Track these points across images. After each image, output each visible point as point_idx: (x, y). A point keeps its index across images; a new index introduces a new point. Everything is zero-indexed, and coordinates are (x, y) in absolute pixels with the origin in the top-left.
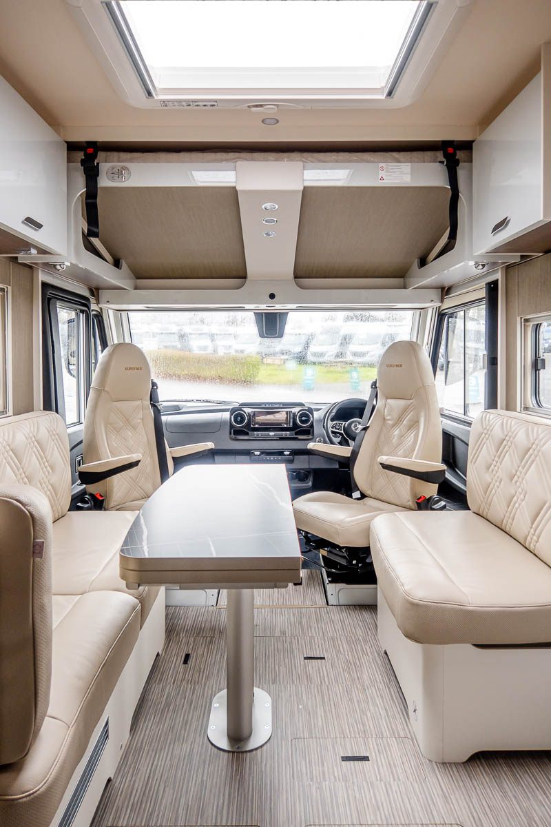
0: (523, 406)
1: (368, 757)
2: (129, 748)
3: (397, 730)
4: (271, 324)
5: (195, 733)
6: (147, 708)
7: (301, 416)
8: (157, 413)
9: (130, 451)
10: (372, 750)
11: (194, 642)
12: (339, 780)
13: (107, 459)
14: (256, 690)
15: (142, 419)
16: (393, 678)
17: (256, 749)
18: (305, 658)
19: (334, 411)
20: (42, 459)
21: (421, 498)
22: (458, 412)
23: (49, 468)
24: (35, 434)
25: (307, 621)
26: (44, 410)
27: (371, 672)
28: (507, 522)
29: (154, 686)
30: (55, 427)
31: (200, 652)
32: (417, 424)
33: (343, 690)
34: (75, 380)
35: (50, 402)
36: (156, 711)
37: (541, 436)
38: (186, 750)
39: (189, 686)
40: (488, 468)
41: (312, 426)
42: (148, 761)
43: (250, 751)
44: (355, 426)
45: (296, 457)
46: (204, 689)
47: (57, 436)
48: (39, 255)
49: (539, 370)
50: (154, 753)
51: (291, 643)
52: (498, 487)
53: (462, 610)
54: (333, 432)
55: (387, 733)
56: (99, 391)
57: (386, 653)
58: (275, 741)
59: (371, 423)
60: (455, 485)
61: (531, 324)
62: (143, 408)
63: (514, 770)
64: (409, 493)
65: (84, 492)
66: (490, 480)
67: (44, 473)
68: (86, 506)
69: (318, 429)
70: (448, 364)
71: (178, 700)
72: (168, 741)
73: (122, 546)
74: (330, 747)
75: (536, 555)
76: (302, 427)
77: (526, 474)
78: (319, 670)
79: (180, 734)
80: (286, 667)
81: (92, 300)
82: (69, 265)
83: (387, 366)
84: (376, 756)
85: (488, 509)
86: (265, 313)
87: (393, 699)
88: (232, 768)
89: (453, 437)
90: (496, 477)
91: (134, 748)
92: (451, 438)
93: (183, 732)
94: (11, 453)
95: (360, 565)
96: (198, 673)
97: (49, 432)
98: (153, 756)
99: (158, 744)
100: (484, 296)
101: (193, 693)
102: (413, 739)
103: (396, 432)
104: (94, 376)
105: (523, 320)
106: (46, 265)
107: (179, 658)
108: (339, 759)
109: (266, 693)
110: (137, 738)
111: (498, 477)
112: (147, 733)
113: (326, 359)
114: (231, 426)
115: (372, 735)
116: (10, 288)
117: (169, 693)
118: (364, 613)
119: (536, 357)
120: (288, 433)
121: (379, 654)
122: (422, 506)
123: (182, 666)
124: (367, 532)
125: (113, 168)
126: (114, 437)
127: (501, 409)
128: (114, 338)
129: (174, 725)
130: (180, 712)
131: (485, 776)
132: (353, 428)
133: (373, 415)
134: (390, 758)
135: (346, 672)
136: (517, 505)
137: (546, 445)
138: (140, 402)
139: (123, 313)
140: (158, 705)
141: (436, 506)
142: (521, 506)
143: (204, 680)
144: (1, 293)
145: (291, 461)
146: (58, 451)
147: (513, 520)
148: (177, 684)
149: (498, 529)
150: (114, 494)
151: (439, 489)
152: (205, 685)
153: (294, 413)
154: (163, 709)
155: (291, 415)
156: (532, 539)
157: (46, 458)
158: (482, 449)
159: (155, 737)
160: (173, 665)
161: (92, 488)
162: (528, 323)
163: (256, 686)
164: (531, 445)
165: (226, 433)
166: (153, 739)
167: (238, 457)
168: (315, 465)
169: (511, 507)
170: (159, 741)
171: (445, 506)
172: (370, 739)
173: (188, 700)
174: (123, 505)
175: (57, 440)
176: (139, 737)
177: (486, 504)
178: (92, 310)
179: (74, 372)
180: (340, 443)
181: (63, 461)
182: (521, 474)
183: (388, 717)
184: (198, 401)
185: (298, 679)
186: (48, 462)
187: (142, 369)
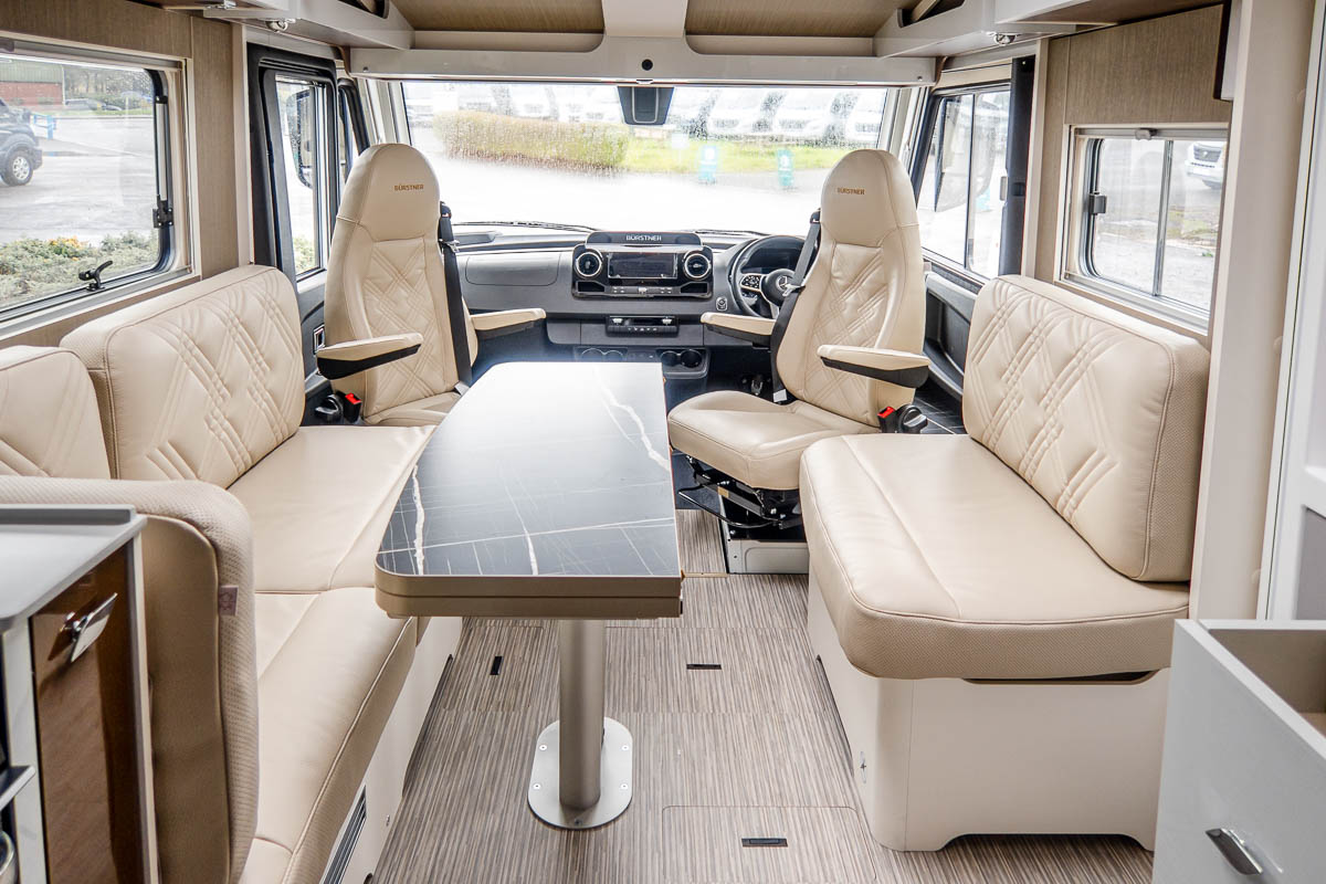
0: (1064, 271)
1: (785, 840)
2: (400, 821)
3: (833, 794)
4: (645, 105)
5: (509, 796)
6: (431, 752)
7: (692, 262)
9: (405, 324)
10: (792, 827)
11: (509, 637)
12: (738, 878)
13: (364, 340)
14: (609, 723)
15: (425, 269)
16: (830, 703)
17: (606, 825)
18: (689, 667)
19: (748, 256)
20: (252, 351)
21: (886, 410)
23: (264, 365)
24: (238, 312)
25: (693, 601)
26: (257, 262)
27: (794, 694)
28: (1027, 466)
29: (442, 713)
30: (274, 296)
31: (519, 653)
32: (885, 287)
33: (749, 724)
34: (310, 193)
35: (269, 250)
36: (445, 757)
37: (1093, 340)
38: (493, 826)
39: (501, 713)
40: (1000, 375)
41: (710, 278)
42: (431, 844)
43: (596, 828)
44: (782, 282)
45: (682, 327)
46: (524, 718)
47: (277, 310)
48: (238, 9)
49: (1095, 214)
50: (441, 830)
51: (666, 639)
52: (1015, 409)
53: (946, 628)
54: (744, 290)
55: (816, 800)
56: (352, 225)
57: (819, 659)
58: (638, 811)
59: (808, 282)
60: (943, 382)
61: (1087, 138)
62: (425, 249)
63: (1017, 863)
64: (867, 399)
66: (1002, 394)
67: (257, 374)
68: (331, 412)
69: (720, 284)
70: (941, 177)
71: (482, 738)
72: (465, 809)
73: (380, 550)
74: (725, 822)
75: (1071, 526)
76: (693, 279)
77: (1062, 397)
78: (710, 688)
79: (483, 799)
80: (657, 682)
81: (339, 63)
82: (294, 21)
83: (839, 190)
84: (798, 839)
85: (997, 439)
86: (635, 88)
87: (828, 739)
88: (567, 854)
89: (944, 305)
90: (1012, 391)
91: (408, 820)
92: (941, 306)
93: (488, 793)
94: (197, 351)
95: (782, 516)
96: (514, 691)
97: (263, 306)
98: (440, 834)
99: (449, 814)
100: (1010, 77)
101: (506, 725)
102: (858, 809)
103: (850, 299)
104: (345, 189)
105: (1073, 130)
106: (254, 22)
107: (484, 664)
108: (738, 843)
109: (624, 728)
110: (414, 802)
111: (1016, 393)
112: (431, 795)
113: (737, 130)
114: (574, 273)
115: (793, 803)
116: (190, 61)
117: (466, 726)
118: (786, 588)
119: (1091, 192)
120: (669, 289)
121: (808, 661)
122: (888, 424)
123: (489, 678)
124: (796, 467)
126: (377, 301)
127: (1027, 275)
128: (379, 133)
129: (474, 782)
130: (484, 759)
131: (972, 876)
132: (778, 285)
133: (810, 271)
134: (820, 841)
135: (754, 693)
136: (1045, 443)
137: (1100, 357)
138: (421, 241)
139: (393, 83)
140: (449, 747)
141: (911, 423)
142: (1052, 446)
143: (523, 705)
144: (175, 70)
145: (674, 334)
146: (281, 332)
147: (1037, 464)
148: (480, 710)
149: (1011, 472)
150: (378, 392)
151: (916, 395)
152: (526, 712)
153: (681, 256)
154: (456, 754)
155: (676, 262)
156: (1067, 502)
157: (259, 350)
158: (991, 341)
159: (444, 802)
160: (475, 676)
161: (337, 384)
162: (1081, 136)
163: (608, 716)
164: (1074, 352)
165: (566, 287)
166: (440, 805)
167: (586, 326)
168: (714, 340)
169: (1034, 444)
170: (449, 810)
171: (925, 423)
172: (789, 810)
173: (497, 738)
174: (392, 411)
175: (278, 315)
176: (418, 801)
177: (994, 430)
178: (339, 80)
179: (310, 180)
180: (755, 307)
181: (290, 349)
182: (1054, 395)
183: (820, 771)
184: (520, 224)
185: (676, 703)
186: (263, 356)
187: (422, 188)
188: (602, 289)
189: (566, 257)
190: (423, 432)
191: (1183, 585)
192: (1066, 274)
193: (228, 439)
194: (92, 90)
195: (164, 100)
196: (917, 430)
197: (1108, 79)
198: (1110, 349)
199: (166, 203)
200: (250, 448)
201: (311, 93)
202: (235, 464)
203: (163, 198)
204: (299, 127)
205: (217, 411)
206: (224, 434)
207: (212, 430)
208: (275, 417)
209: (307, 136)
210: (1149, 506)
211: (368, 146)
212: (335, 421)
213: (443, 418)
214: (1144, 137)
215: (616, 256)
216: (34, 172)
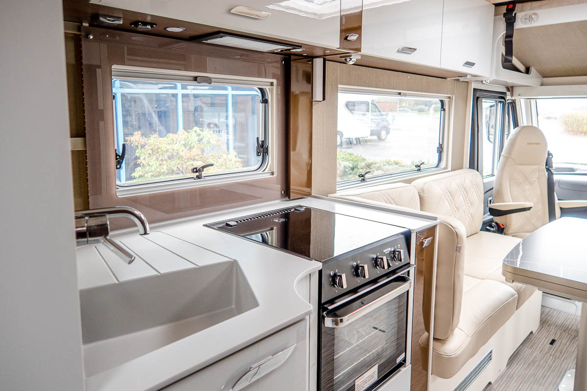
2: (505, 373)
5: (550, 384)
6: (520, 359)
8: (550, 174)
9: (527, 199)
11: (561, 334)
13: (509, 202)
20: (466, 199)
23: (470, 204)
24: (463, 183)
26: (470, 168)
29: (526, 348)
30: (475, 180)
31: (564, 341)
34: (492, 145)
35: (474, 164)
36: (525, 362)
39: (551, 358)
42: (515, 384)
47: (476, 186)
48: (472, 78)
50: (520, 382)
56: (507, 158)
62: (539, 170)
65: (492, 221)
67: (467, 207)
68: (492, 229)
71: (542, 362)
72: (531, 381)
73: (506, 258)
79: (539, 380)
81: (508, 93)
82: (491, 80)
91: (508, 375)
93: (541, 380)
94: (448, 193)
96: (559, 353)
97: (471, 183)
99: (524, 379)
101: (553, 363)
104: (506, 142)
106: (477, 81)
107: (547, 340)
110: (511, 371)
112: (517, 371)
116: (454, 96)
117: (535, 356)
123: (549, 345)
125: (526, 15)
126: (516, 188)
128: (523, 121)
129: (536, 374)
130: (541, 369)
138: (536, 167)
139: (532, 100)
140: (527, 360)
143: (563, 359)
144: (448, 99)
146: (476, 194)
148: (542, 354)
152: (563, 361)
154: (530, 363)
157: (468, 198)
159: (522, 375)
161: (496, 219)
166: (520, 375)
173: (548, 365)
178: (508, 100)
179: (492, 140)
186: (469, 200)
187: (539, 144)
194: (407, 105)
195: (444, 110)
199: (441, 145)
201: (496, 106)
203: (441, 143)
204: (490, 119)
208: (472, 224)
209: (492, 123)
211: (518, 126)
216: (388, 136)
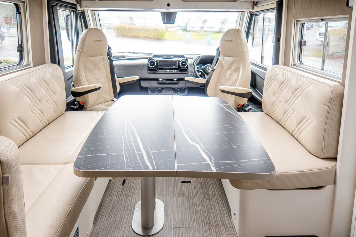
0: (293, 63)
2: (92, 234)
3: (226, 223)
5: (126, 225)
6: (103, 210)
7: (182, 62)
8: (111, 61)
13: (85, 86)
14: (156, 200)
15: (104, 65)
16: (224, 193)
17: (156, 234)
18: (181, 182)
19: (198, 61)
20: (47, 89)
21: (239, 105)
22: (258, 61)
23: (52, 93)
24: (42, 77)
27: (213, 190)
28: (283, 122)
29: (107, 198)
30: (55, 73)
32: (239, 69)
33: (199, 200)
35: (55, 59)
36: (107, 212)
37: (305, 84)
38: (121, 234)
39: (124, 198)
40: (274, 95)
41: (187, 67)
43: (152, 235)
44: (208, 68)
45: (179, 81)
46: (131, 199)
49: (302, 46)
52: (279, 104)
54: (198, 71)
55: (220, 225)
56: (81, 52)
57: (221, 180)
58: (165, 229)
59: (216, 68)
60: (256, 97)
61: (300, 23)
62: (104, 59)
64: (234, 102)
65: (75, 100)
66: (275, 100)
67: (49, 96)
68: (76, 107)
69: (190, 69)
70: (254, 38)
71: (118, 205)
72: (112, 230)
74: (192, 232)
76: (182, 68)
77: (295, 101)
78: (188, 189)
79: (118, 226)
80: (172, 187)
81: (78, 5)
85: (273, 114)
86: (166, 13)
87: (223, 205)
89: (255, 74)
91: (94, 233)
92: (254, 74)
93: (119, 224)
94: (27, 89)
96: (129, 191)
97: (51, 76)
99: (107, 231)
100: (275, 7)
101: (126, 201)
102: (233, 228)
103: (228, 73)
105: (296, 21)
107: (120, 182)
109: (162, 203)
110: (96, 228)
111: (279, 100)
112: (102, 225)
113: (195, 29)
114: (148, 67)
115: (213, 226)
116: (27, 1)
117: (114, 202)
119: (301, 40)
120: (176, 70)
121: (217, 180)
122: (240, 109)
123: (122, 186)
126: (89, 74)
127: (281, 65)
128: (91, 25)
129: (115, 220)
130: (119, 212)
132: (207, 69)
135: (201, 190)
136: (289, 115)
137: (308, 88)
138: (102, 57)
139: (95, 12)
140: (108, 209)
141: (246, 109)
142: (291, 116)
143: (131, 194)
144: (23, 4)
145: (177, 84)
146: (57, 83)
147: (286, 121)
148: (118, 197)
149: (277, 123)
150: (89, 102)
151: (248, 100)
152: (132, 197)
153: (179, 61)
154: (110, 211)
155: (178, 62)
156: (296, 133)
157: (50, 89)
158: (271, 84)
159: (106, 227)
160: (117, 186)
161: (78, 99)
162: (298, 23)
163: (157, 198)
164: (298, 87)
165: (146, 70)
166: (104, 228)
167: (152, 82)
168: (189, 85)
169: (285, 115)
170: (107, 229)
171: (251, 109)
172: (212, 228)
173: (123, 206)
174: (94, 106)
175: (56, 78)
176: (98, 227)
177: (272, 111)
180: (201, 76)
181: (61, 89)
182: (292, 100)
183: (221, 215)
184: (134, 53)
185: (177, 194)
186: (51, 91)
187: (102, 41)
188: (156, 71)
189: (146, 61)
190: (102, 113)
191: (335, 159)
192: (293, 64)
193: (39, 116)
195: (20, 13)
196: (248, 111)
197: (308, 5)
198: (310, 86)
199: (21, 45)
200: (47, 118)
201: (70, 15)
202: (42, 124)
203: (20, 43)
205: (35, 108)
206: (38, 115)
207: (33, 113)
208: (56, 109)
210: (324, 135)
212: (77, 110)
213: (108, 109)
214: (319, 21)
215: (160, 61)
216: (3, 42)
